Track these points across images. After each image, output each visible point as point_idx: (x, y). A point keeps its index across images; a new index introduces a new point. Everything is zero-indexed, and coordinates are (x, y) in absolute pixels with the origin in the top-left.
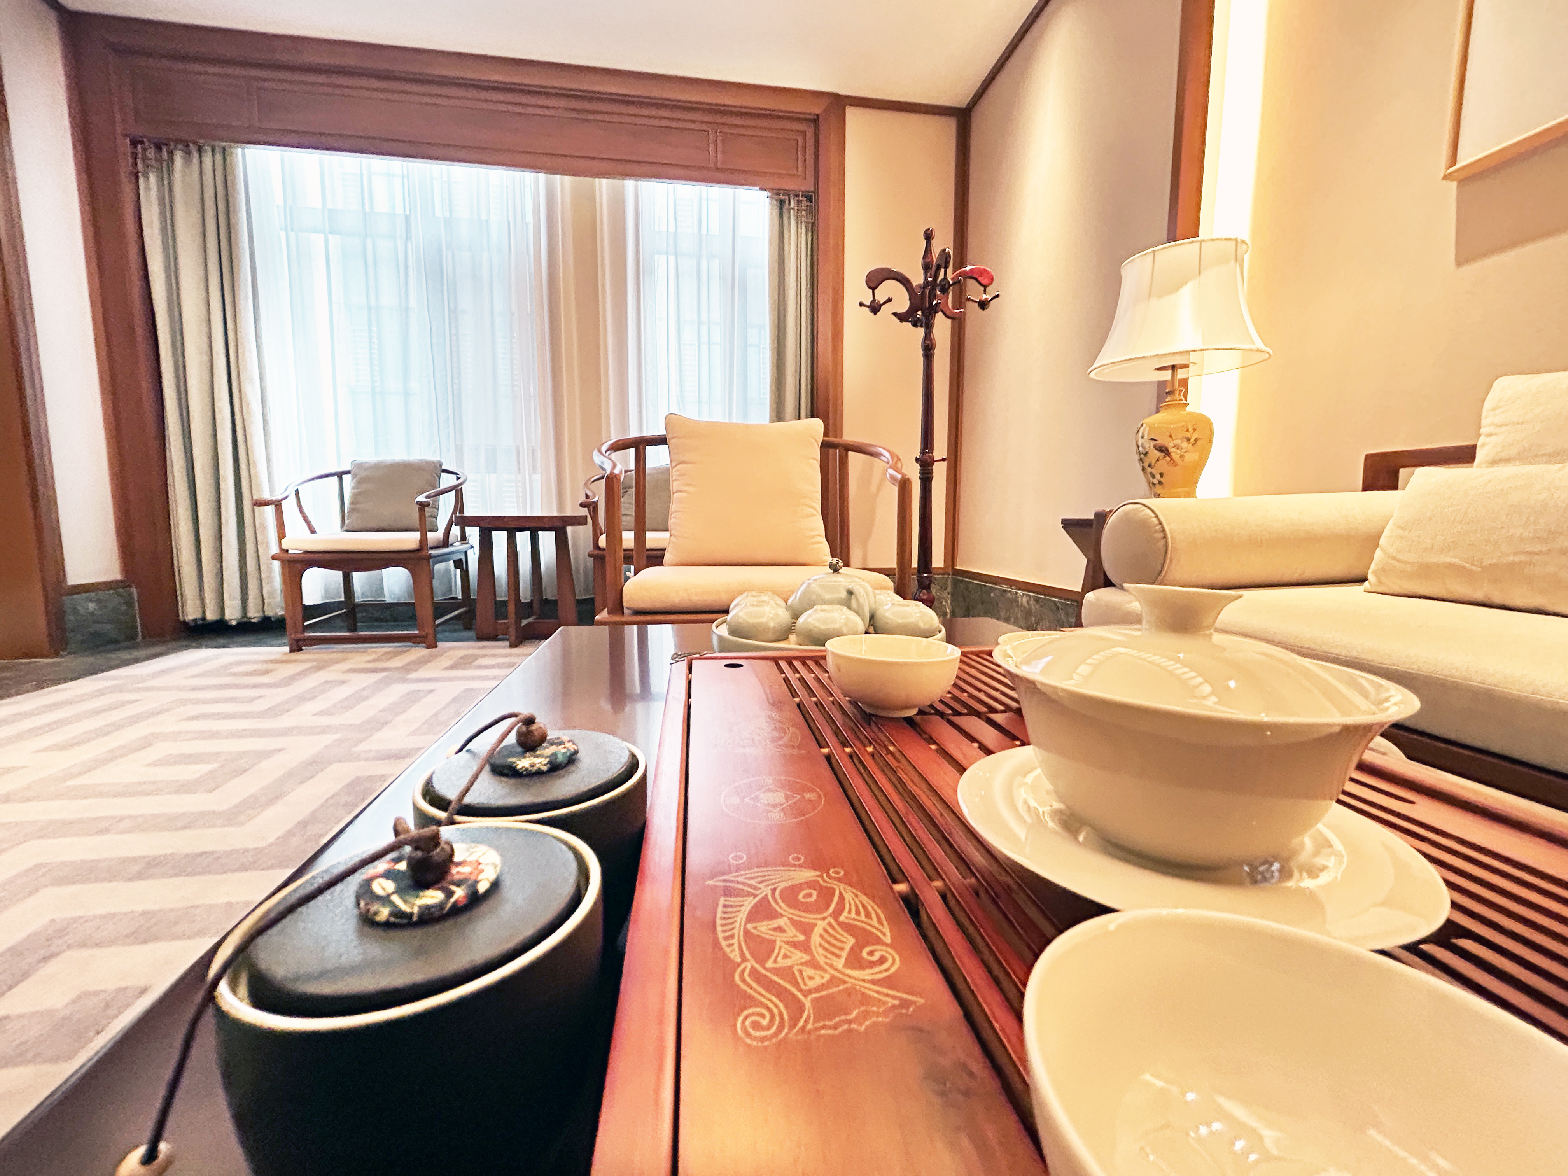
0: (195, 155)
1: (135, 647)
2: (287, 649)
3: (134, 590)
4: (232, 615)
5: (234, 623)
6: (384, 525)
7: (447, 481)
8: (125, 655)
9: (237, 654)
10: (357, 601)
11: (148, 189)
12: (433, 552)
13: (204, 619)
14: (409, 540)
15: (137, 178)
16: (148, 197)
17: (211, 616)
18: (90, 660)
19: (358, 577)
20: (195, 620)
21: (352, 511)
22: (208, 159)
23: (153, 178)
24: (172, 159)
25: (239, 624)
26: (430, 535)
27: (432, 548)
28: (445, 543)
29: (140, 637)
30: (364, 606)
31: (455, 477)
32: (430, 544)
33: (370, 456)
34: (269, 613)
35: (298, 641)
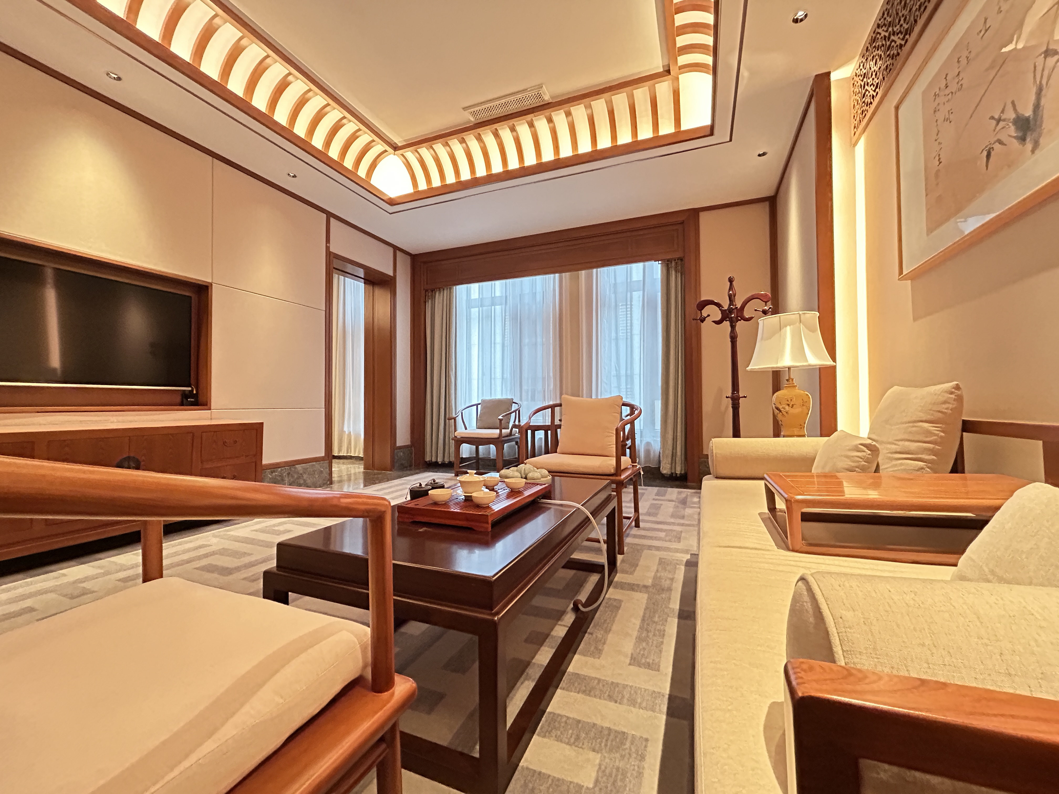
0: (442, 291)
1: (411, 470)
2: (454, 475)
3: (413, 448)
4: (440, 460)
5: (440, 463)
6: (490, 426)
7: (514, 407)
8: (408, 472)
9: (439, 475)
10: (480, 456)
11: (428, 306)
12: (503, 439)
13: (432, 461)
14: (495, 433)
15: (426, 302)
16: (428, 309)
17: (434, 460)
18: (400, 473)
19: (481, 447)
20: (429, 461)
21: (480, 420)
22: (445, 292)
23: (430, 301)
24: (435, 294)
25: (441, 464)
26: (504, 431)
27: (503, 437)
28: (510, 434)
29: (413, 466)
30: (483, 459)
31: (517, 405)
32: (503, 436)
33: (488, 398)
34: (451, 460)
35: (457, 472)
